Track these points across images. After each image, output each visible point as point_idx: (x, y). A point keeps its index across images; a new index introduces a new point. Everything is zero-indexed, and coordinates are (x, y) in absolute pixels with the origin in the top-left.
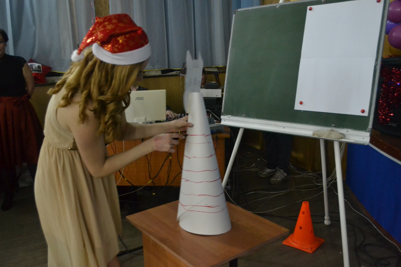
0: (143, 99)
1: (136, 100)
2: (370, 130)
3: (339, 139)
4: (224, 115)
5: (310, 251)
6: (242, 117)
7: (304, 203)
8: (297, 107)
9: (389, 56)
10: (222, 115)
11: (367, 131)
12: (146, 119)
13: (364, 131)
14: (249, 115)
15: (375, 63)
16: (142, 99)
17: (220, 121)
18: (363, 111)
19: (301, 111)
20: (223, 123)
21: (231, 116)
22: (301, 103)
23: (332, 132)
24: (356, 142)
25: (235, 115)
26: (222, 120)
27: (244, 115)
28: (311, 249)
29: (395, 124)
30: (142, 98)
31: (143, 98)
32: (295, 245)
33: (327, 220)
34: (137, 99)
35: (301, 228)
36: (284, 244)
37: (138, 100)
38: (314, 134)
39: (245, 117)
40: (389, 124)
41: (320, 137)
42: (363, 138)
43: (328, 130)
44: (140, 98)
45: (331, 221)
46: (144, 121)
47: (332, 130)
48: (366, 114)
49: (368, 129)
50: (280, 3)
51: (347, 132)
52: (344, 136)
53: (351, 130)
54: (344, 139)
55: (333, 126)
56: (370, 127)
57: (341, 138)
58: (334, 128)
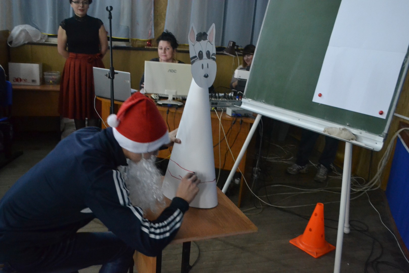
0: (176, 72)
2: (384, 135)
3: (349, 140)
4: (245, 98)
5: (315, 256)
6: (262, 102)
7: (318, 205)
8: (316, 99)
10: (244, 98)
11: (382, 135)
12: (176, 92)
13: (378, 135)
14: (268, 101)
15: (404, 60)
16: (174, 72)
17: (241, 103)
18: (381, 113)
19: (318, 104)
20: (243, 106)
21: (251, 100)
22: (320, 95)
23: (343, 132)
24: (367, 146)
25: (255, 99)
26: (243, 103)
27: (264, 101)
28: (317, 253)
31: (176, 70)
32: (302, 247)
33: (346, 227)
35: (310, 230)
36: (290, 243)
37: (171, 72)
38: (325, 131)
39: (263, 102)
41: (331, 135)
42: (376, 143)
43: (340, 128)
44: (173, 70)
45: (351, 230)
46: (175, 94)
47: (344, 129)
48: (384, 117)
49: (383, 133)
51: (361, 133)
52: (356, 137)
53: (364, 132)
54: (356, 140)
55: (348, 124)
56: (386, 131)
57: (352, 139)
58: (348, 127)
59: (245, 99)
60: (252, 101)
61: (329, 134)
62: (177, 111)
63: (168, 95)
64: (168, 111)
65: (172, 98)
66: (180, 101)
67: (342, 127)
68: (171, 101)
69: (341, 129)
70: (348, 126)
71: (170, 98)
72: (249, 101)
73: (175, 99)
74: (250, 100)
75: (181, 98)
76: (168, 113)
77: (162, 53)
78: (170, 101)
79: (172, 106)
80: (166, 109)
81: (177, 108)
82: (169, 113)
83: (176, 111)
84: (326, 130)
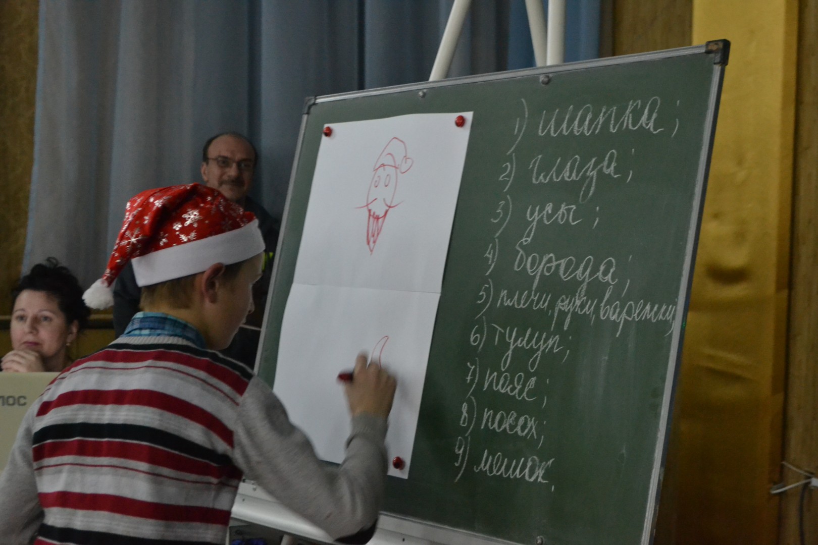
30: (20, 397)
31: (24, 398)
37: (6, 406)
44: (13, 398)
50: (431, 82)
72: (255, 490)
77: (23, 334)
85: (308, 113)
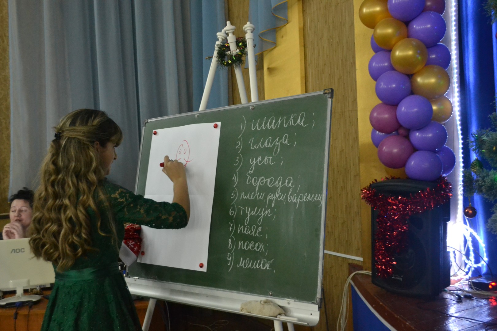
0: (24, 252)
1: (11, 253)
2: (318, 300)
3: (277, 317)
6: (152, 279)
9: (387, 178)
11: (315, 302)
12: (29, 282)
13: (311, 303)
23: (266, 306)
24: (300, 321)
25: (143, 276)
29: (401, 278)
30: (22, 249)
31: (24, 249)
34: (13, 251)
40: (393, 278)
42: (311, 314)
46: (26, 285)
47: (266, 302)
50: (200, 111)
51: (289, 303)
52: (284, 311)
53: (293, 300)
54: (286, 315)
55: (270, 294)
56: (319, 295)
57: (280, 314)
58: (272, 297)
59: (130, 277)
60: (138, 279)
61: (249, 312)
62: (31, 311)
63: (15, 288)
64: (17, 314)
65: (22, 292)
66: (37, 294)
67: (263, 298)
68: (21, 297)
69: (262, 302)
70: (271, 295)
71: (20, 292)
72: (135, 280)
73: (29, 291)
74: (137, 279)
75: (38, 288)
76: (16, 318)
77: (15, 216)
78: (19, 297)
79: (22, 305)
80: (12, 312)
81: (31, 307)
82: (18, 317)
83: (29, 311)
84: (243, 308)
85: (145, 126)
